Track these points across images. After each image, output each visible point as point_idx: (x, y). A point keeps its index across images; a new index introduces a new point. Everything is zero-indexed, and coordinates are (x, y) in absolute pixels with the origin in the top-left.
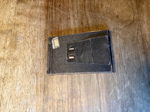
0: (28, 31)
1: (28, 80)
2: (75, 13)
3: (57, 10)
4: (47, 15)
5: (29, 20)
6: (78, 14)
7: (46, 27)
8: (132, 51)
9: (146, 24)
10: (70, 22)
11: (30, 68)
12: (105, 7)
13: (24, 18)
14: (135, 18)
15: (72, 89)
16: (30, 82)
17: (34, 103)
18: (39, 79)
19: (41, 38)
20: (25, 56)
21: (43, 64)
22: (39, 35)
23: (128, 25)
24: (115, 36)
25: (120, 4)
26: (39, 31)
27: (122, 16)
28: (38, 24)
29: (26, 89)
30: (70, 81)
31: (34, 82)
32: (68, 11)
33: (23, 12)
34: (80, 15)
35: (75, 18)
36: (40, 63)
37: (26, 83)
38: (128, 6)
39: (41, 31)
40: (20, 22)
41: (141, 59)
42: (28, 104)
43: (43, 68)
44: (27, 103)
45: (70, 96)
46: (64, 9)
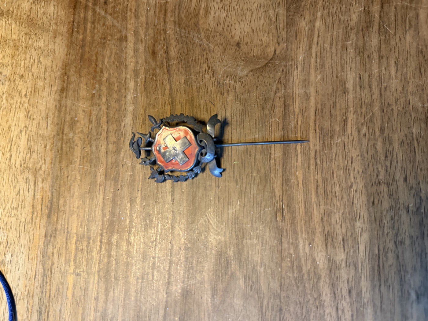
0: (23, 63)
1: (15, 187)
2: (142, 26)
3: (99, 14)
4: (73, 25)
5: (26, 34)
6: (147, 29)
7: (67, 55)
8: (257, 133)
9: (300, 68)
10: (126, 48)
11: (21, 158)
12: (214, 17)
13: (13, 26)
14: (277, 52)
15: (113, 214)
16: (19, 192)
17: (24, 241)
18: (40, 185)
19: (53, 83)
20: (9, 127)
21: (51, 150)
22: (47, 74)
23: (259, 68)
24: (226, 94)
25: (249, 13)
26: (49, 64)
27: (249, 44)
28: (47, 46)
29: (7, 208)
30: (111, 195)
31: (27, 193)
32: (125, 19)
33: (11, 9)
34: (151, 31)
35: (138, 40)
36: (45, 147)
37: (9, 193)
38: (267, 21)
39: (54, 67)
40: (4, 35)
41: (273, 152)
42: (9, 242)
43: (52, 159)
44: (7, 240)
45: (107, 228)
46: (114, 13)
